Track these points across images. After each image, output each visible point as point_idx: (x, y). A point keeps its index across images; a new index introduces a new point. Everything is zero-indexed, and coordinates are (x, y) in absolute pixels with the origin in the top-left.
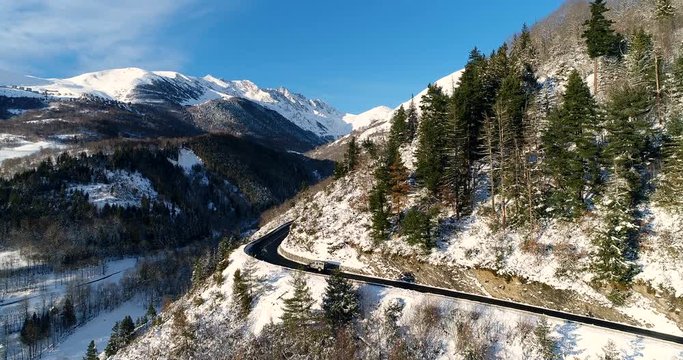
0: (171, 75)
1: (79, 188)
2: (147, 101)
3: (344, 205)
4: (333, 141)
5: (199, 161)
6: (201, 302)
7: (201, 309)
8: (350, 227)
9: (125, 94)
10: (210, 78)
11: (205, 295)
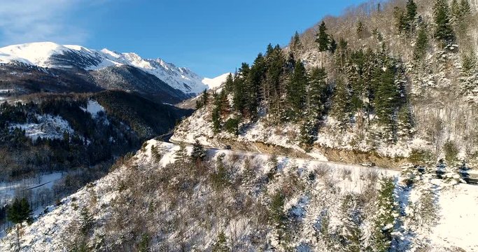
0: (77, 48)
1: (18, 126)
2: (60, 66)
3: (201, 119)
4: (196, 96)
5: (102, 108)
6: (137, 159)
7: (137, 161)
8: (204, 128)
9: (43, 61)
10: (106, 51)
11: (138, 156)
